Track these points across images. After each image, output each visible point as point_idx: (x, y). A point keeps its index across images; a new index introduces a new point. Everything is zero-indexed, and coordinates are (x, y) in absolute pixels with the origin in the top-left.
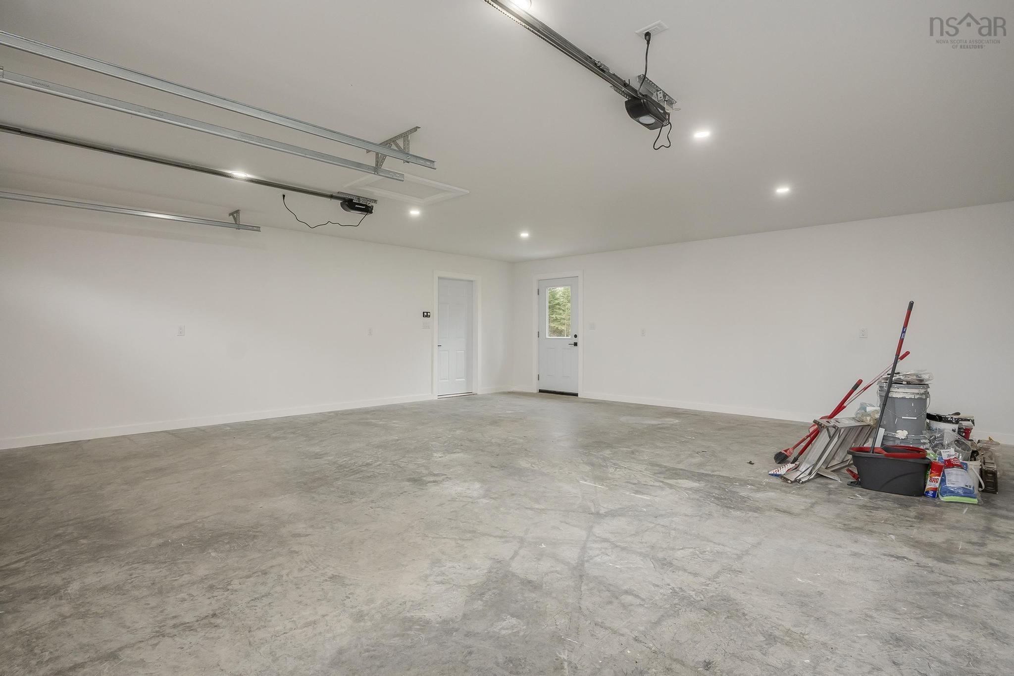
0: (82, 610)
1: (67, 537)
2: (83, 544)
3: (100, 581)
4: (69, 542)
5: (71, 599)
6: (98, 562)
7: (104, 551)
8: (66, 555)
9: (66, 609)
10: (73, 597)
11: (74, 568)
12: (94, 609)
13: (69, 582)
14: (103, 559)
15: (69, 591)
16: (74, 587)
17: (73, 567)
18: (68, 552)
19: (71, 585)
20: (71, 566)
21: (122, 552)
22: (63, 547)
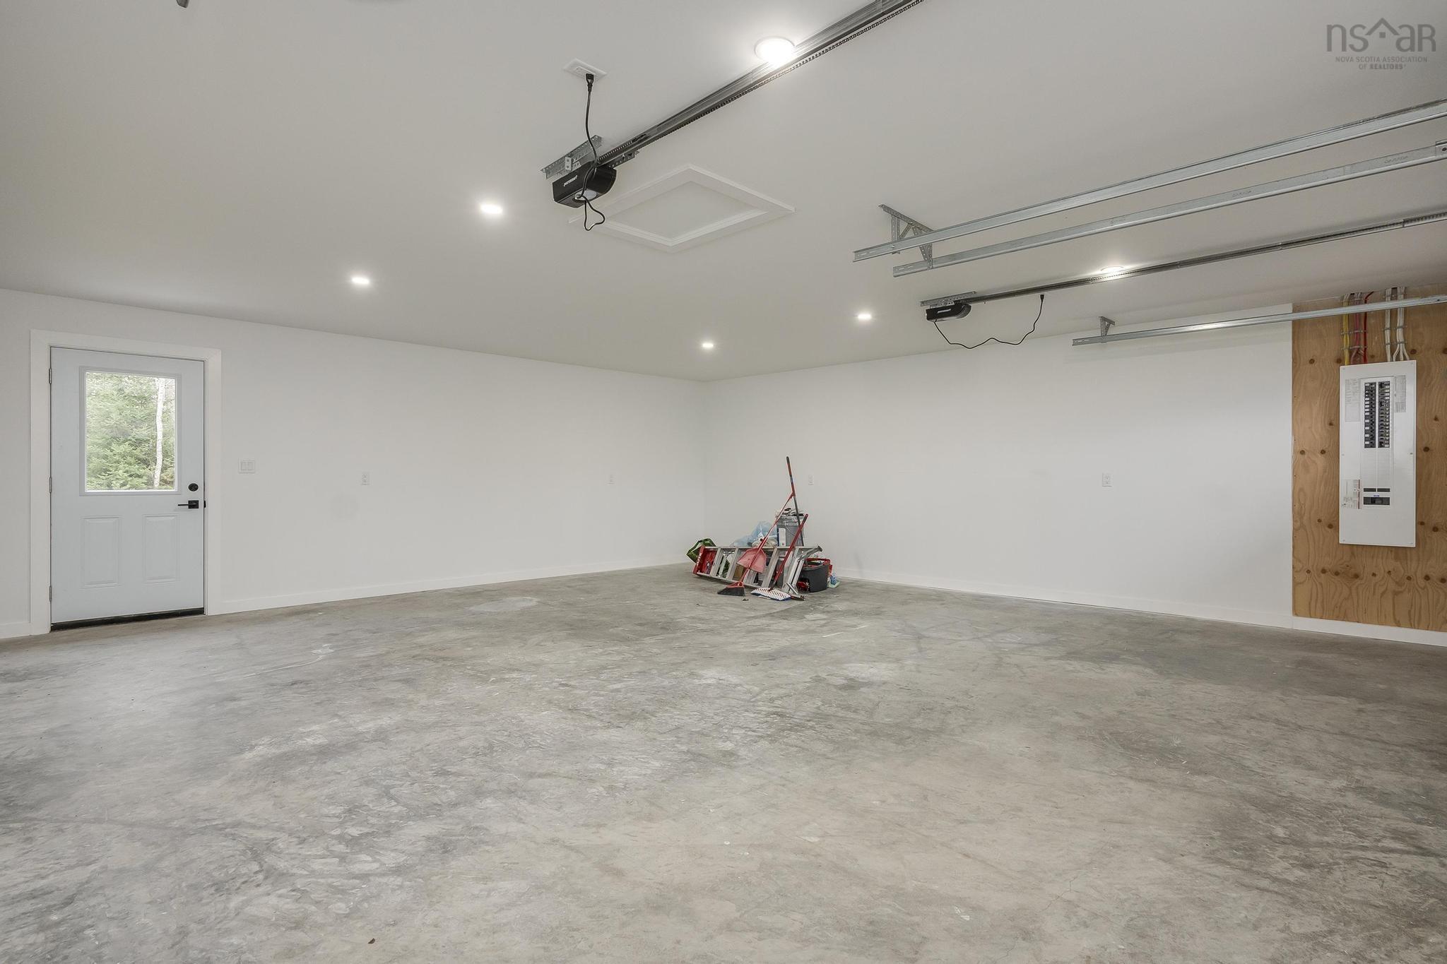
0: (1343, 764)
1: (1296, 854)
2: (1284, 827)
3: (1309, 776)
4: (1298, 843)
5: (1348, 776)
6: (1291, 793)
7: (1271, 802)
8: (1320, 824)
9: (1358, 772)
10: (1346, 777)
11: (1324, 801)
12: (1334, 760)
13: (1340, 790)
14: (1283, 794)
15: (1345, 782)
16: (1337, 783)
17: (1324, 803)
18: (1314, 826)
19: (1339, 786)
20: (1324, 805)
21: (1253, 790)
22: (1314, 838)
